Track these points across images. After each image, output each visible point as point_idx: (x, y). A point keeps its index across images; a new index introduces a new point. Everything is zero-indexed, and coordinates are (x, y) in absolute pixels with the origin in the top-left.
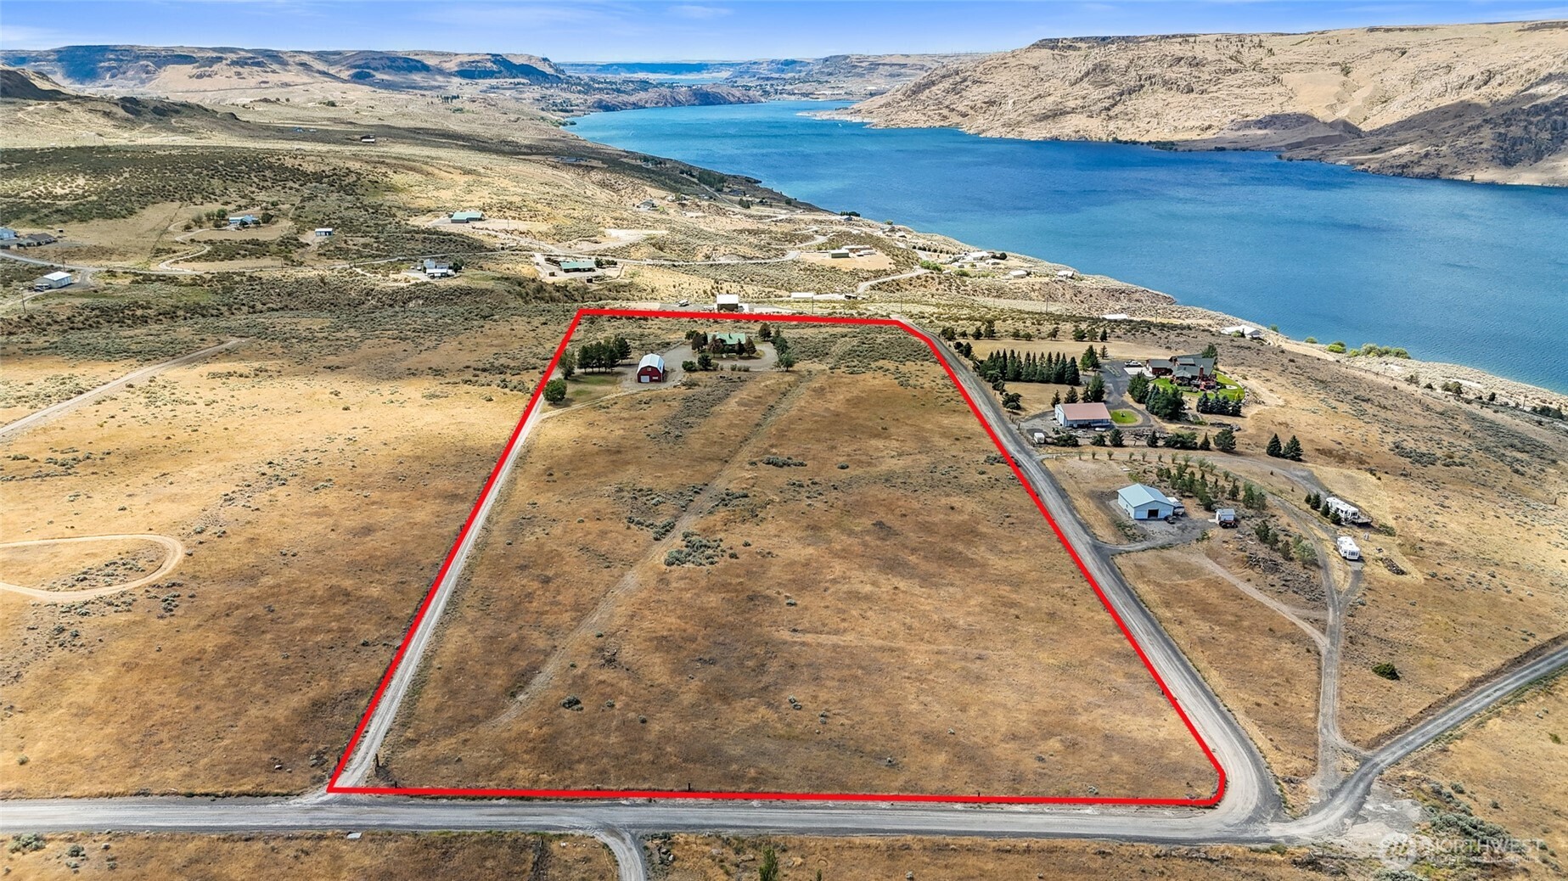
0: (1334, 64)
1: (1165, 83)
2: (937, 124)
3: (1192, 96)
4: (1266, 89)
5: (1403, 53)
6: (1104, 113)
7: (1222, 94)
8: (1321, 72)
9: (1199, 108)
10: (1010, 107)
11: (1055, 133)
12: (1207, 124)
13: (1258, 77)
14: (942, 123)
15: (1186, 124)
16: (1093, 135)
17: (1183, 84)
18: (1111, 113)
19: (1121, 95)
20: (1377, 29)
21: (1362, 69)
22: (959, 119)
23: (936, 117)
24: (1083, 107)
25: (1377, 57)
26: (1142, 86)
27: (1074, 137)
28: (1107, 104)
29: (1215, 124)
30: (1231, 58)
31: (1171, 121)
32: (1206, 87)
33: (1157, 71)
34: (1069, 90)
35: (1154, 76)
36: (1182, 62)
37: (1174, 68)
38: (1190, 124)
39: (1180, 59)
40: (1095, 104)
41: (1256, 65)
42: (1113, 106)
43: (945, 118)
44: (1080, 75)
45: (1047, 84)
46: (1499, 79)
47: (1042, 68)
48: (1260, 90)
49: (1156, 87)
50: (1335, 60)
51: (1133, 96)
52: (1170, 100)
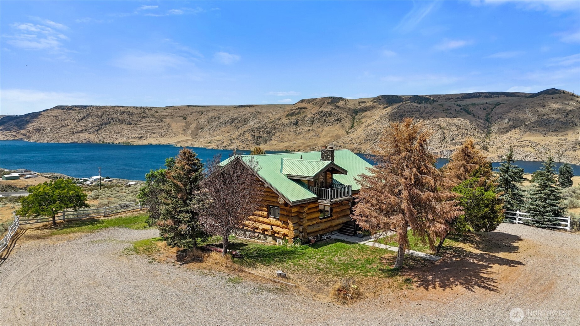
0: (180, 116)
1: (120, 121)
2: (11, 139)
3: (132, 126)
4: (160, 124)
5: (202, 113)
6: (96, 132)
7: (144, 125)
8: (176, 119)
9: (136, 130)
10: (49, 130)
11: (75, 140)
12: (140, 136)
13: (155, 120)
14: (13, 138)
15: (132, 136)
16: (93, 140)
17: (127, 121)
18: (99, 132)
19: (102, 125)
20: (191, 106)
21: (190, 118)
22: (22, 137)
23: (10, 136)
24: (85, 130)
25: (194, 114)
26: (110, 122)
27: (84, 142)
28: (96, 128)
29: (144, 136)
30: (143, 113)
31: (125, 135)
32: (136, 122)
33: (115, 116)
34: (77, 124)
35: (115, 118)
36: (125, 113)
37: (122, 115)
38: (134, 136)
39: (124, 112)
40: (91, 129)
41: (153, 116)
42: (99, 129)
43: (14, 136)
44: (81, 118)
45: (66, 122)
46: (236, 121)
47: (59, 117)
48: (157, 124)
49: (116, 122)
50: (180, 115)
51: (107, 126)
52: (123, 127)
